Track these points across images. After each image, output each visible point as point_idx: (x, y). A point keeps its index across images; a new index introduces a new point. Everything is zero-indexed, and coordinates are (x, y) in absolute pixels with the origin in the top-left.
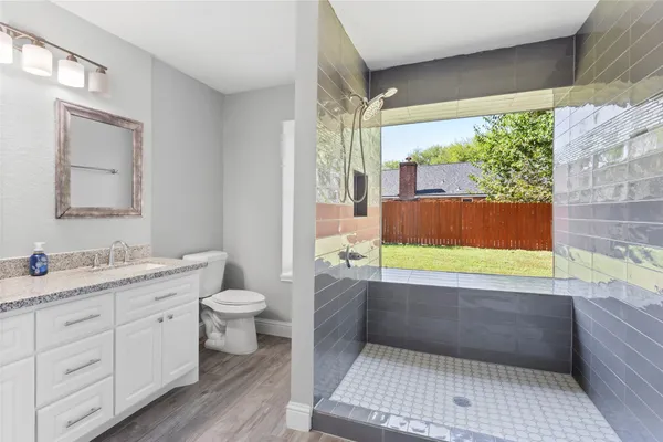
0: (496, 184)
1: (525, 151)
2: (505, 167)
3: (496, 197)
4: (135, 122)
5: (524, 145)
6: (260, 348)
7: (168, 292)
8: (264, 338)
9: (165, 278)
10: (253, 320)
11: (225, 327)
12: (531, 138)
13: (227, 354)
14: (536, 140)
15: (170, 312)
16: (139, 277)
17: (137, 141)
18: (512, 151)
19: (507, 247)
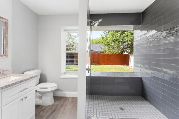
0: (107, 49)
1: (113, 41)
2: (109, 45)
3: (107, 52)
4: (5, 19)
5: (113, 40)
6: (55, 102)
7: (25, 88)
8: (56, 98)
9: (24, 82)
10: (52, 93)
11: (42, 96)
12: (115, 38)
13: (43, 106)
14: (116, 39)
15: (25, 96)
16: (13, 83)
17: (6, 27)
18: (111, 41)
19: (109, 65)
